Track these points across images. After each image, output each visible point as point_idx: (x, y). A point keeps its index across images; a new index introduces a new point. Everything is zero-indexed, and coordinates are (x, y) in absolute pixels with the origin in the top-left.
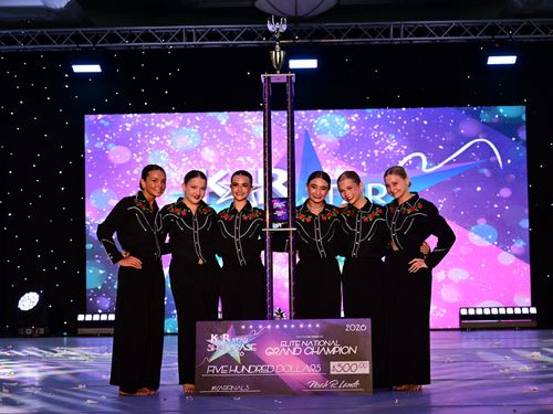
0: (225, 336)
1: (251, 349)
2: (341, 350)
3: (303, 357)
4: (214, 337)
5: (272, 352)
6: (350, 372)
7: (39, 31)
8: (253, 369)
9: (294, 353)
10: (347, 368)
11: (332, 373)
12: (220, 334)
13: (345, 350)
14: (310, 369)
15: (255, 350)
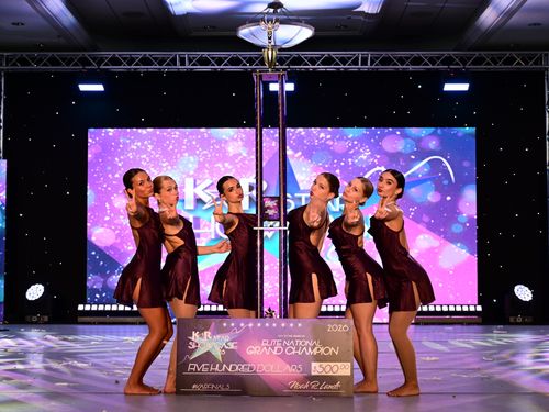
0: (207, 334)
1: (232, 347)
2: (322, 350)
3: (283, 357)
4: (195, 335)
5: (253, 351)
6: (331, 374)
8: (234, 368)
9: (275, 352)
10: (328, 369)
11: (313, 374)
12: (201, 331)
13: (327, 351)
14: (291, 370)
15: (236, 348)
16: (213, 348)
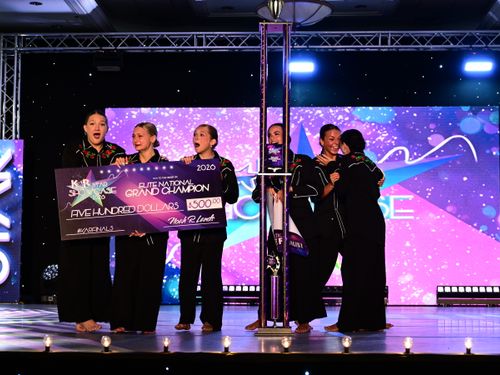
0: (86, 182)
1: (111, 192)
2: (195, 188)
3: (160, 197)
4: (74, 184)
5: (131, 193)
6: (205, 208)
8: (115, 210)
9: (152, 193)
10: (202, 204)
11: (189, 209)
12: (80, 180)
13: (199, 188)
14: (168, 207)
15: (115, 192)
16: (93, 194)
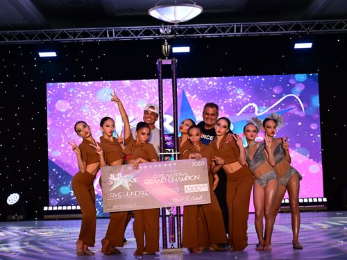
0: (119, 175)
1: (135, 181)
2: (190, 178)
3: (167, 184)
4: (112, 177)
5: (148, 182)
6: (196, 191)
7: (18, 31)
8: (137, 193)
9: (162, 182)
10: (194, 188)
12: (116, 174)
14: (172, 191)
15: (138, 181)
16: (124, 182)
